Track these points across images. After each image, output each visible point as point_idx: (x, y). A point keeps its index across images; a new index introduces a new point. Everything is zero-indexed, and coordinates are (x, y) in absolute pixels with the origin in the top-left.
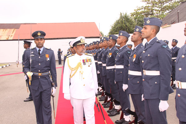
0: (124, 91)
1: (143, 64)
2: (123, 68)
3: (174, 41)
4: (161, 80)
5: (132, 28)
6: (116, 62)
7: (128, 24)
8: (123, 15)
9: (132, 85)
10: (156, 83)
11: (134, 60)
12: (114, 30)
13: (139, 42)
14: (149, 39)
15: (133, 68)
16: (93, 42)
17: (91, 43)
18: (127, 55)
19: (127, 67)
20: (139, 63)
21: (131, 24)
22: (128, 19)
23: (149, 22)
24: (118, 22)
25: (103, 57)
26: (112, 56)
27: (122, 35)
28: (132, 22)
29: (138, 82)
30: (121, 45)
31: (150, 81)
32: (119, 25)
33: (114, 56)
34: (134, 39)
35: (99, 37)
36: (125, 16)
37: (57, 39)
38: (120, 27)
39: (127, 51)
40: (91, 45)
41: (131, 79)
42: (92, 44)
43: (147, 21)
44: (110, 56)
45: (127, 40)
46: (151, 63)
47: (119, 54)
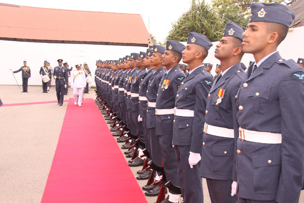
0: (192, 167)
1: (240, 114)
2: (193, 116)
3: (301, 62)
4: (284, 158)
5: (213, 31)
6: (178, 101)
7: (205, 22)
8: (197, 3)
9: (212, 157)
10: (270, 161)
11: (219, 101)
12: (178, 32)
13: (232, 61)
14: (259, 55)
15: (216, 119)
16: (132, 54)
17: (127, 57)
18: (204, 89)
19: (200, 115)
20: (231, 108)
21: (212, 23)
22: (207, 12)
23: (265, 13)
24: (186, 18)
25: (151, 87)
26: (170, 88)
27: (196, 43)
28: (215, 18)
29: (225, 152)
30: (192, 65)
31: (255, 157)
32: (188, 24)
33: (174, 86)
34: (222, 53)
35: (146, 45)
36: (202, 6)
37: (63, 42)
38: (189, 28)
39: (204, 80)
40: (126, 60)
41: (210, 144)
42: (128, 59)
43: (259, 13)
44: (166, 88)
45: (205, 53)
46: (262, 114)
47: (186, 84)
